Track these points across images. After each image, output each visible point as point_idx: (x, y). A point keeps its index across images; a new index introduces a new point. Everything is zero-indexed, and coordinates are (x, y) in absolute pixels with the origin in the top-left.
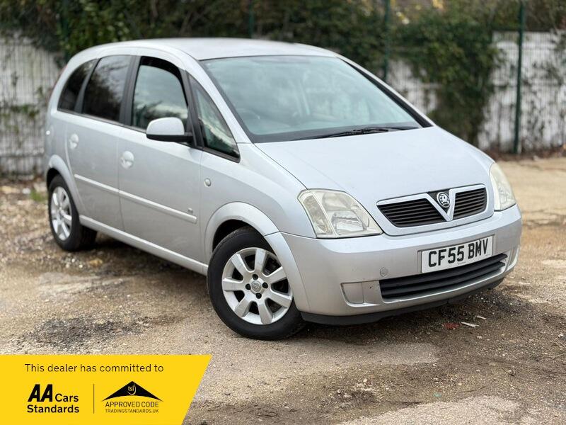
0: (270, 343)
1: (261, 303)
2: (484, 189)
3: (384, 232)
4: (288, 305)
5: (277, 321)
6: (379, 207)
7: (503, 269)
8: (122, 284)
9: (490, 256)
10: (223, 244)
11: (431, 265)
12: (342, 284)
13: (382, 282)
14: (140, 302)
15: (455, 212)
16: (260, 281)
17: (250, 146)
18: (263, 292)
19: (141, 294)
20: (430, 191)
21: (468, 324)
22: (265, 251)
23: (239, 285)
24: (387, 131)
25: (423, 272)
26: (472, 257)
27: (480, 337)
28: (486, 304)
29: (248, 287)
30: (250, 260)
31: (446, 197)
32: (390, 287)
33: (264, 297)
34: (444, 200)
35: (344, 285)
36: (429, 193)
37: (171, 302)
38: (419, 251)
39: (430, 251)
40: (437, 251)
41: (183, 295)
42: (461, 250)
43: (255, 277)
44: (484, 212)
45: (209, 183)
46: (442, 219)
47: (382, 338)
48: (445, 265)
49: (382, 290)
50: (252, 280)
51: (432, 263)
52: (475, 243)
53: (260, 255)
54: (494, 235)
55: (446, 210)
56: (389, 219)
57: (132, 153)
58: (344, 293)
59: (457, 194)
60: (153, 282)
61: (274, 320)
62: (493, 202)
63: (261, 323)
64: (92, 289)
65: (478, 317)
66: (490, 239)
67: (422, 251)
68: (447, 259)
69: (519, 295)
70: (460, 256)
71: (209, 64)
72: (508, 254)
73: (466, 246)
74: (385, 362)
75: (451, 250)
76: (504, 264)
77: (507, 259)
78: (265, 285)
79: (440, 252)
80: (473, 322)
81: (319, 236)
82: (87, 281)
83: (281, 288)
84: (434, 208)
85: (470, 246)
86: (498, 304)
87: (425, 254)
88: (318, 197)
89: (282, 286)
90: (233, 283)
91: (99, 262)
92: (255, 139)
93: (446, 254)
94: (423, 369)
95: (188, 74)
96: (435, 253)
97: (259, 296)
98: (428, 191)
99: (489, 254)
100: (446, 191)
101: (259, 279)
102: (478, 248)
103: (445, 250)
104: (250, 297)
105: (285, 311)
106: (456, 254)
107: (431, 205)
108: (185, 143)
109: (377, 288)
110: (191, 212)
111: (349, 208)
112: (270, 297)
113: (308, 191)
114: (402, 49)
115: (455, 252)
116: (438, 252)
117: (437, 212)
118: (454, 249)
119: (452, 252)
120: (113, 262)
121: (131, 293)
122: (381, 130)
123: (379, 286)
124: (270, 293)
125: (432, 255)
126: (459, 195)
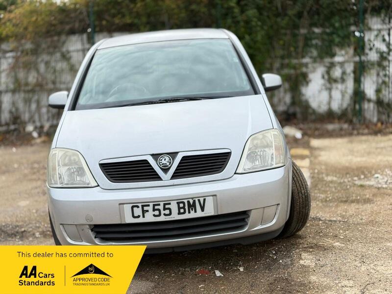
2: (229, 153)
3: (98, 186)
6: (100, 165)
9: (211, 215)
11: (134, 217)
13: (91, 226)
15: (175, 173)
20: (154, 153)
21: (217, 273)
25: (127, 222)
26: (184, 213)
31: (167, 159)
34: (163, 162)
35: (64, 226)
36: (153, 155)
38: (120, 204)
39: (133, 205)
40: (140, 205)
42: (167, 206)
44: (219, 174)
46: (159, 178)
48: (149, 218)
51: (136, 215)
52: (186, 201)
54: (215, 195)
55: (165, 171)
56: (107, 175)
66: (209, 198)
67: (123, 204)
68: (151, 212)
73: (174, 203)
75: (155, 205)
76: (247, 223)
77: (250, 219)
79: (143, 206)
84: (152, 168)
85: (178, 203)
87: (127, 208)
93: (150, 208)
96: (138, 207)
98: (152, 153)
100: (173, 155)
102: (192, 206)
103: (149, 205)
106: (162, 209)
107: (150, 165)
109: (88, 230)
115: (161, 207)
116: (141, 207)
117: (155, 172)
118: (159, 205)
119: (157, 207)
125: (135, 209)
126: (184, 158)
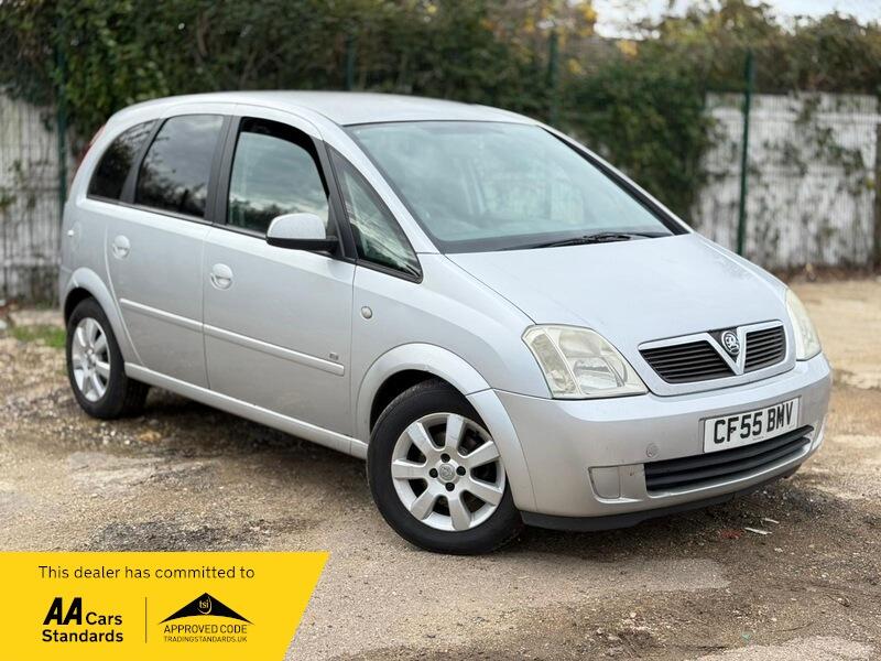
0: (467, 559)
1: (453, 498)
2: (781, 327)
3: (650, 390)
4: (496, 501)
5: (478, 526)
6: (642, 352)
7: (807, 448)
8: (204, 469)
9: (795, 428)
10: (394, 406)
11: (717, 441)
12: (590, 469)
13: (647, 465)
14: (242, 498)
15: (747, 361)
16: (454, 464)
17: (439, 257)
18: (457, 481)
19: (240, 485)
20: (713, 328)
21: (756, 531)
22: (462, 418)
23: (418, 471)
24: (628, 238)
25: (707, 451)
26: (772, 428)
27: (780, 550)
28: (772, 500)
29: (434, 473)
30: (437, 432)
31: (734, 339)
32: (660, 473)
33: (459, 489)
34: (732, 343)
35: (593, 470)
36: (710, 332)
37: (291, 497)
38: (700, 420)
39: (716, 420)
40: (726, 419)
41: (305, 487)
42: (758, 418)
43: (445, 458)
44: (783, 362)
45: (369, 313)
46: (729, 372)
47: (634, 551)
48: (736, 441)
49: (648, 477)
50: (441, 462)
51: (719, 437)
52: (776, 407)
53: (455, 424)
54: (800, 397)
55: (734, 357)
56: (657, 370)
57: (231, 267)
58: (592, 482)
59: (748, 334)
60: (253, 467)
61: (473, 524)
62: (793, 347)
63: (453, 529)
64: (160, 478)
65: (767, 519)
66: (796, 401)
67: (705, 419)
68: (739, 431)
69: (819, 487)
70: (756, 428)
71: (358, 132)
72: (815, 425)
73: (765, 411)
74: (652, 587)
75: (744, 418)
76: (809, 441)
77: (813, 433)
78: (461, 471)
79: (730, 420)
80: (762, 528)
81: (555, 396)
82: (146, 466)
83: (486, 475)
84: (718, 355)
85: (770, 412)
86: (791, 500)
87: (710, 424)
88: (553, 336)
89: (487, 472)
90: (408, 468)
91: (154, 436)
92: (444, 247)
93: (738, 424)
94: (713, 597)
95: (327, 146)
96: (723, 422)
97: (450, 487)
98: (708, 329)
99: (793, 425)
100: (733, 329)
101: (451, 461)
102: (780, 416)
103: (737, 419)
104: (436, 488)
105: (490, 511)
106: (752, 424)
107: (714, 351)
108: (325, 252)
109: (641, 474)
110: (334, 358)
111: (596, 354)
112: (468, 489)
113: (538, 327)
114: (575, 115)
115: (750, 421)
116: (727, 422)
117: (722, 360)
118: (749, 416)
119: (746, 421)
120: (177, 436)
121: (225, 484)
122: (622, 237)
123: (643, 473)
124: (468, 483)
125: (720, 426)
126: (749, 336)
